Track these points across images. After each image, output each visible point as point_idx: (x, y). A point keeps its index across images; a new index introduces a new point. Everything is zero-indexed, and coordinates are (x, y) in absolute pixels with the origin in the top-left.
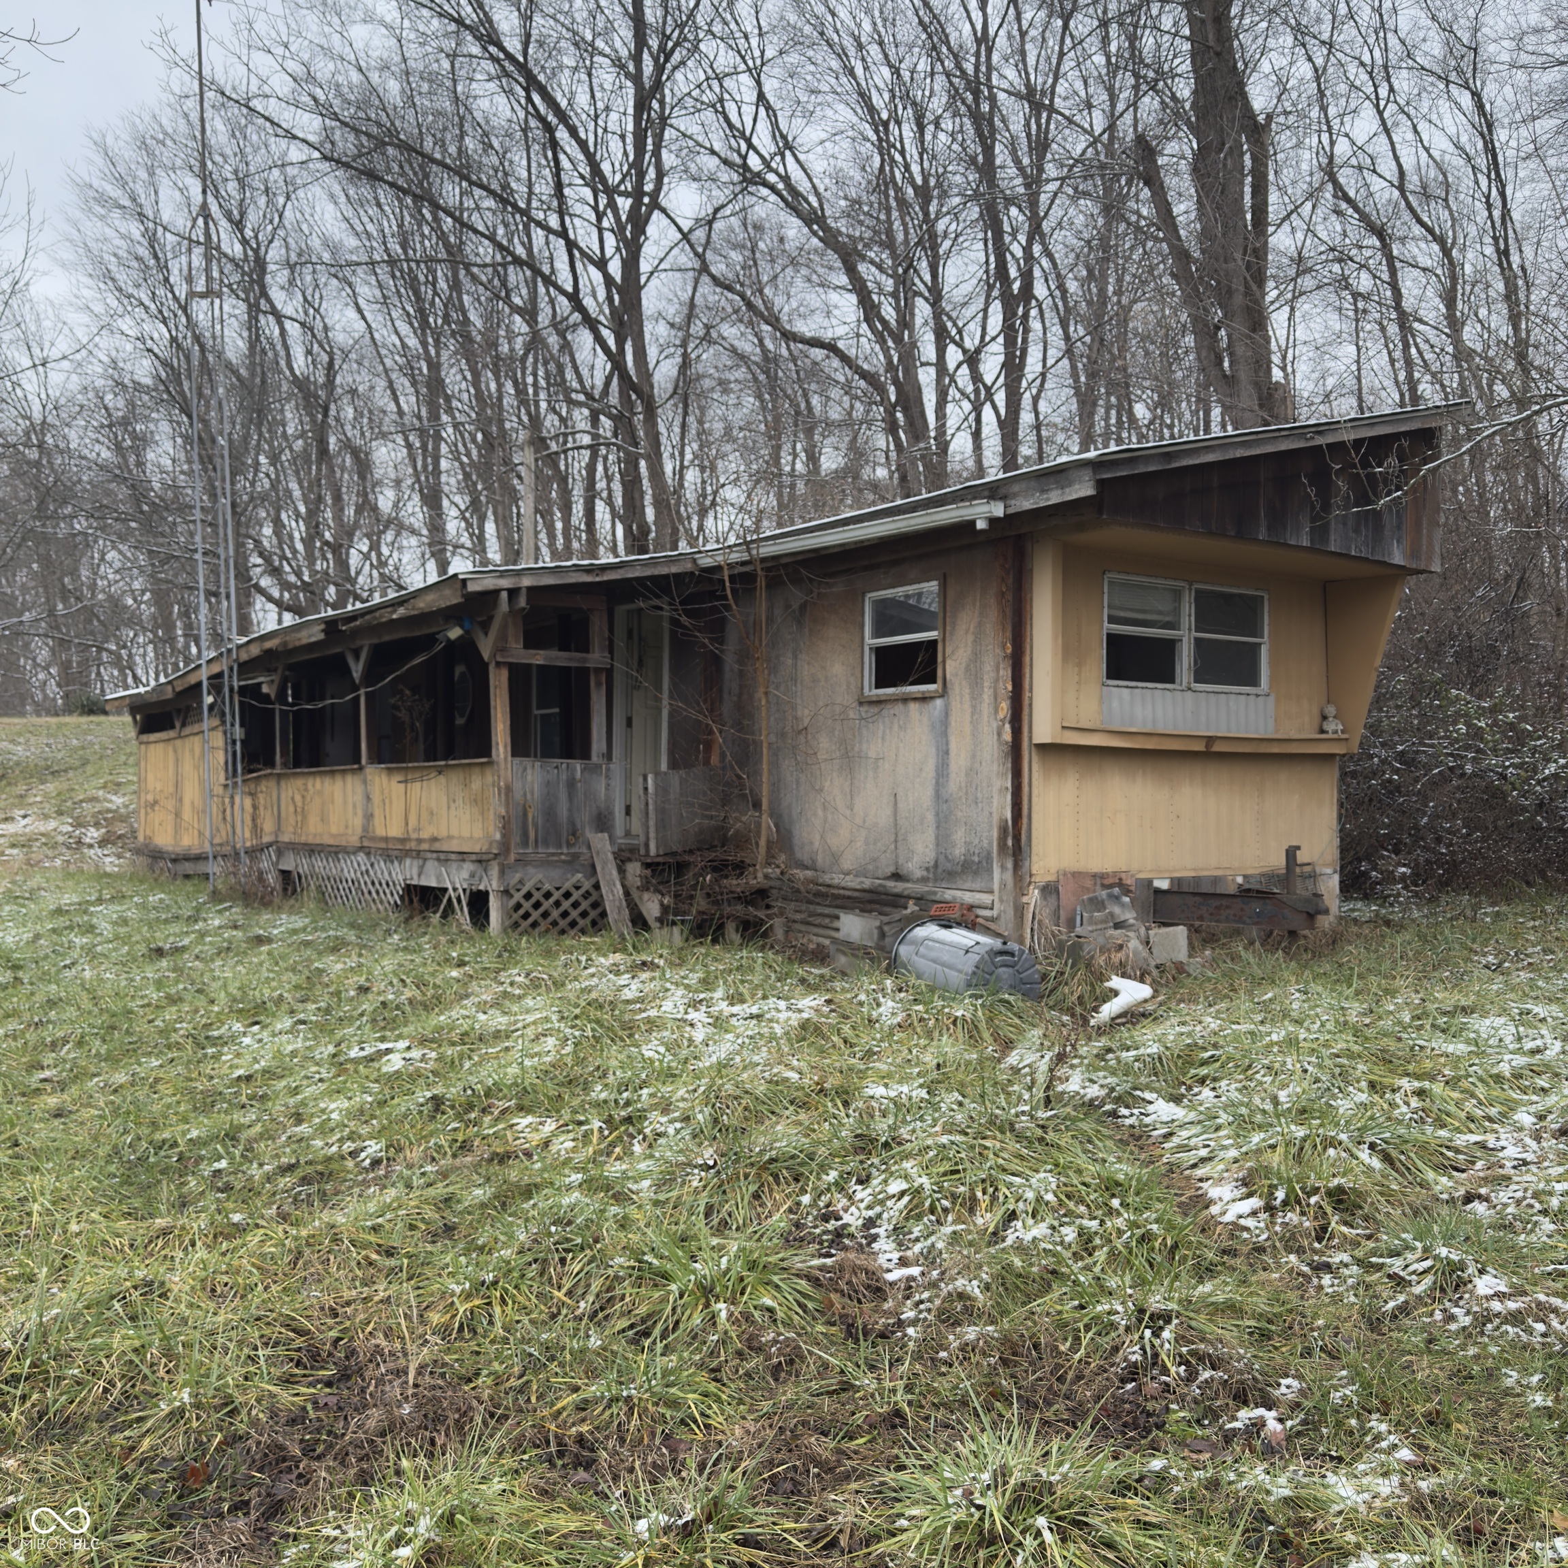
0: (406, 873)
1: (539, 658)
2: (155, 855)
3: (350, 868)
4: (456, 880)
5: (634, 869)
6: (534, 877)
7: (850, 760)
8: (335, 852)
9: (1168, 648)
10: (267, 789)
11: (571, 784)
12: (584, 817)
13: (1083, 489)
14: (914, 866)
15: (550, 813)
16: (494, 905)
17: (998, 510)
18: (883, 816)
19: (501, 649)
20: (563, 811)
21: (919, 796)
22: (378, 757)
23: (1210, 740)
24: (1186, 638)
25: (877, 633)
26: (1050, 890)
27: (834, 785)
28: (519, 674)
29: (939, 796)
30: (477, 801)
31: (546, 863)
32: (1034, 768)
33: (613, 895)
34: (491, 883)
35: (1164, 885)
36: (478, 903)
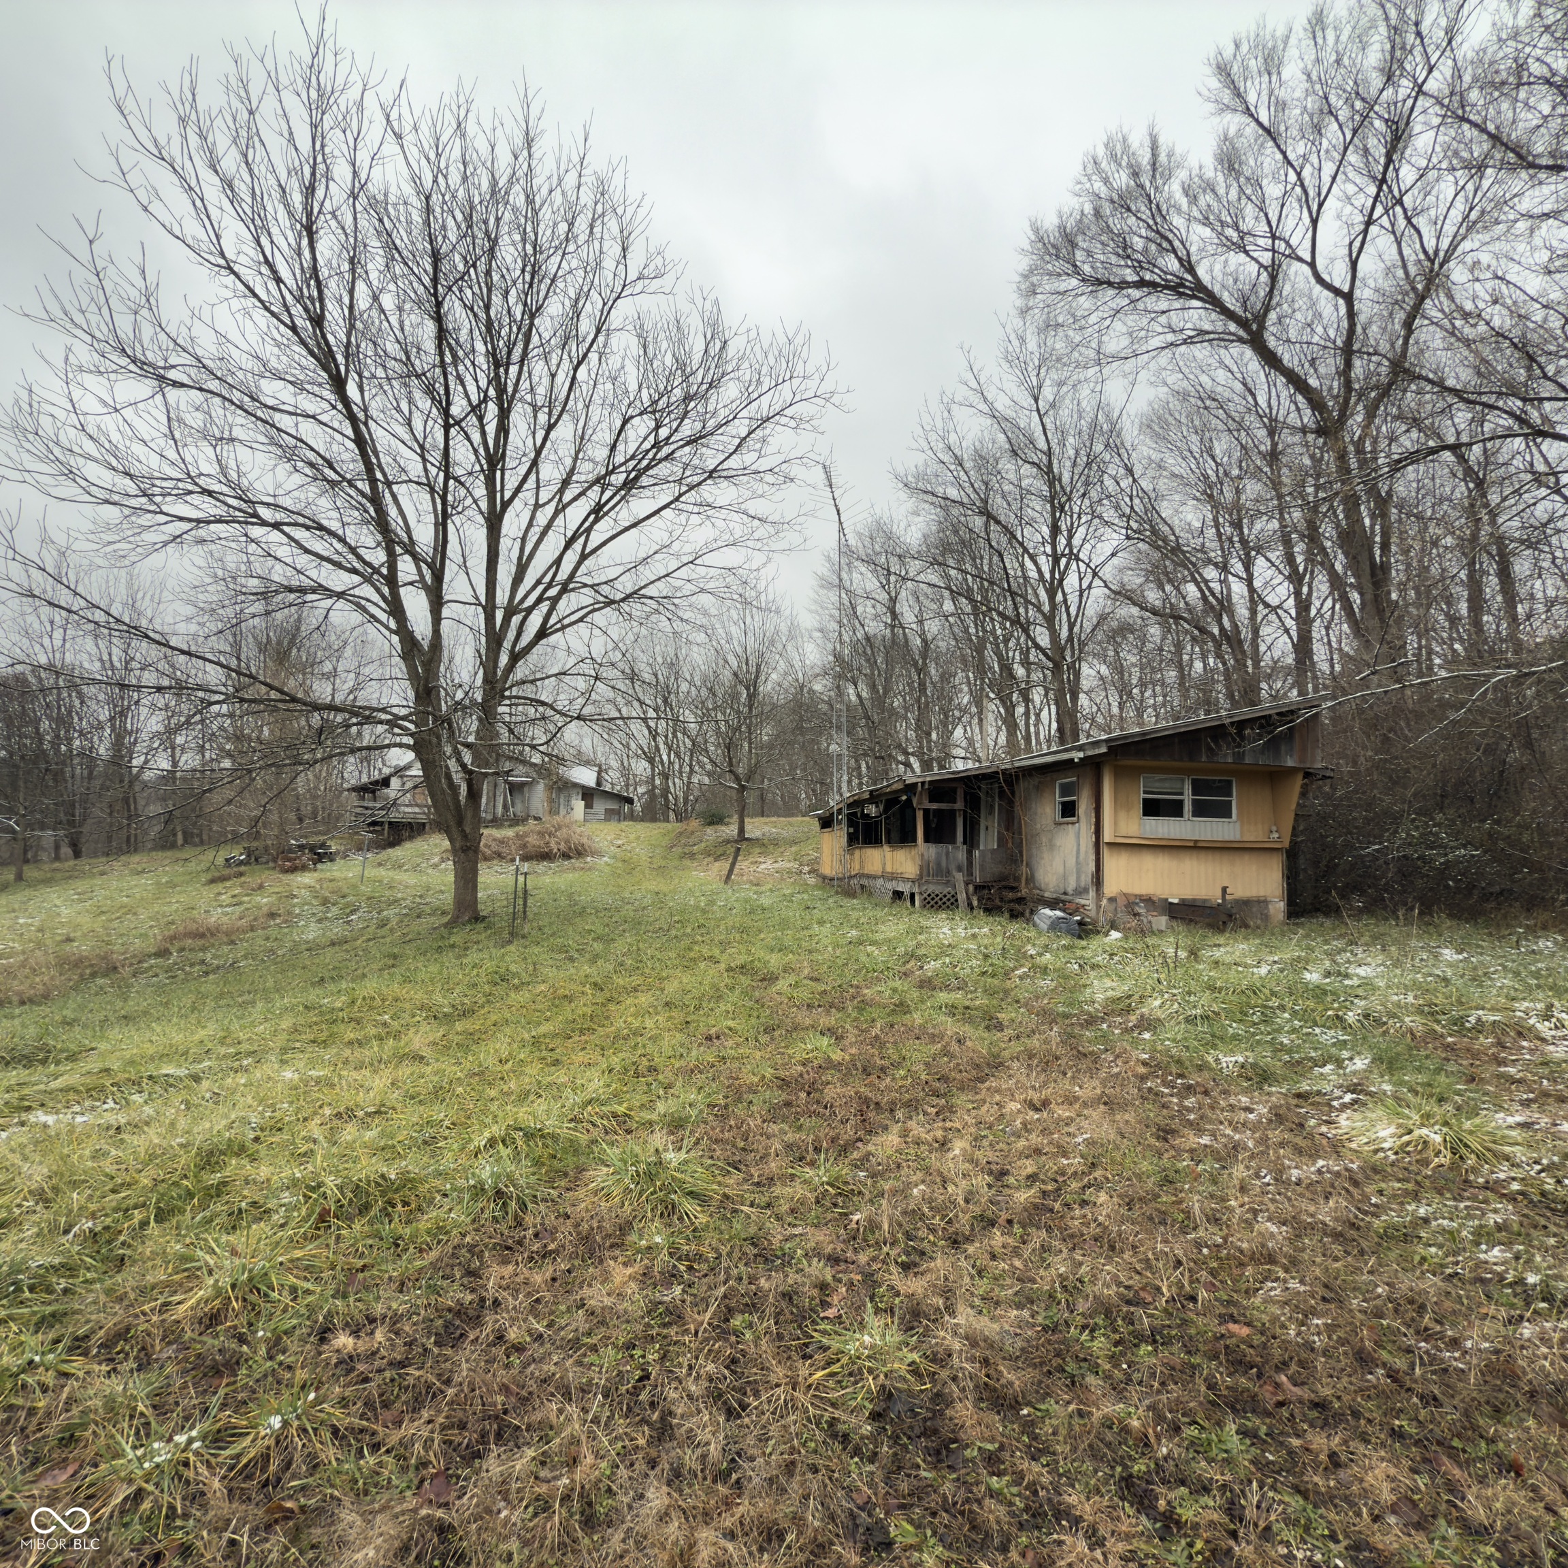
0: (891, 886)
1: (935, 806)
2: (824, 878)
3: (879, 882)
4: (905, 888)
5: (971, 888)
6: (931, 888)
7: (1052, 847)
8: (874, 877)
9: (1180, 804)
10: (857, 853)
11: (947, 854)
12: (953, 867)
13: (1104, 750)
14: (1070, 890)
15: (939, 864)
16: (917, 898)
17: (1081, 755)
18: (1061, 870)
19: (919, 803)
20: (944, 864)
21: (1071, 862)
22: (889, 842)
23: (1196, 841)
24: (1188, 799)
25: (1062, 796)
26: (1112, 900)
27: (1046, 855)
28: (926, 812)
29: (1078, 863)
30: (913, 859)
31: (938, 883)
32: (1106, 852)
33: (962, 897)
34: (916, 890)
35: (1176, 901)
36: (912, 896)
